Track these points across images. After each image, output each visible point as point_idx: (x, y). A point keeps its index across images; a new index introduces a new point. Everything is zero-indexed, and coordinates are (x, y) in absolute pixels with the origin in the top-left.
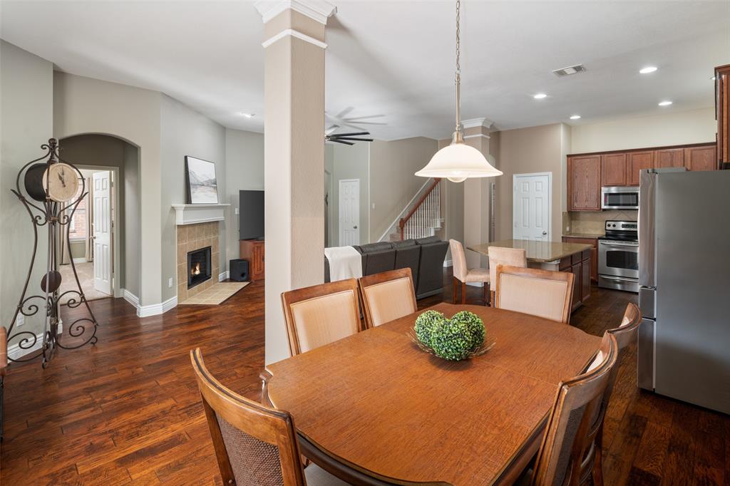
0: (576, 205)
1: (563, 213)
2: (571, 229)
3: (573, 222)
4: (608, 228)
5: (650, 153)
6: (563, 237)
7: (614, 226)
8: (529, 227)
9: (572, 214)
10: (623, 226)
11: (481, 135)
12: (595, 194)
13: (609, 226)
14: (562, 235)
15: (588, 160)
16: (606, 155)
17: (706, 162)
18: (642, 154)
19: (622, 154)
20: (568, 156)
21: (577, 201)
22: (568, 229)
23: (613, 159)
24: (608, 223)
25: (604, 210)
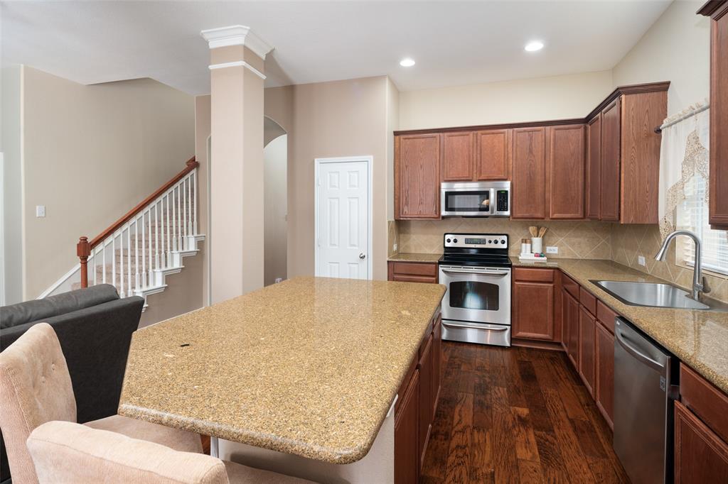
0: (406, 210)
1: (389, 222)
2: (398, 247)
3: (401, 236)
4: (447, 245)
5: (504, 133)
6: (388, 262)
7: (455, 241)
8: (339, 246)
9: (401, 225)
10: (467, 241)
11: (242, 63)
12: (432, 193)
13: (449, 241)
14: (387, 259)
15: (423, 140)
16: (446, 134)
17: (572, 148)
18: (493, 133)
19: (467, 133)
20: (396, 133)
21: (407, 204)
22: (395, 248)
23: (457, 140)
24: (448, 237)
25: (444, 218)
